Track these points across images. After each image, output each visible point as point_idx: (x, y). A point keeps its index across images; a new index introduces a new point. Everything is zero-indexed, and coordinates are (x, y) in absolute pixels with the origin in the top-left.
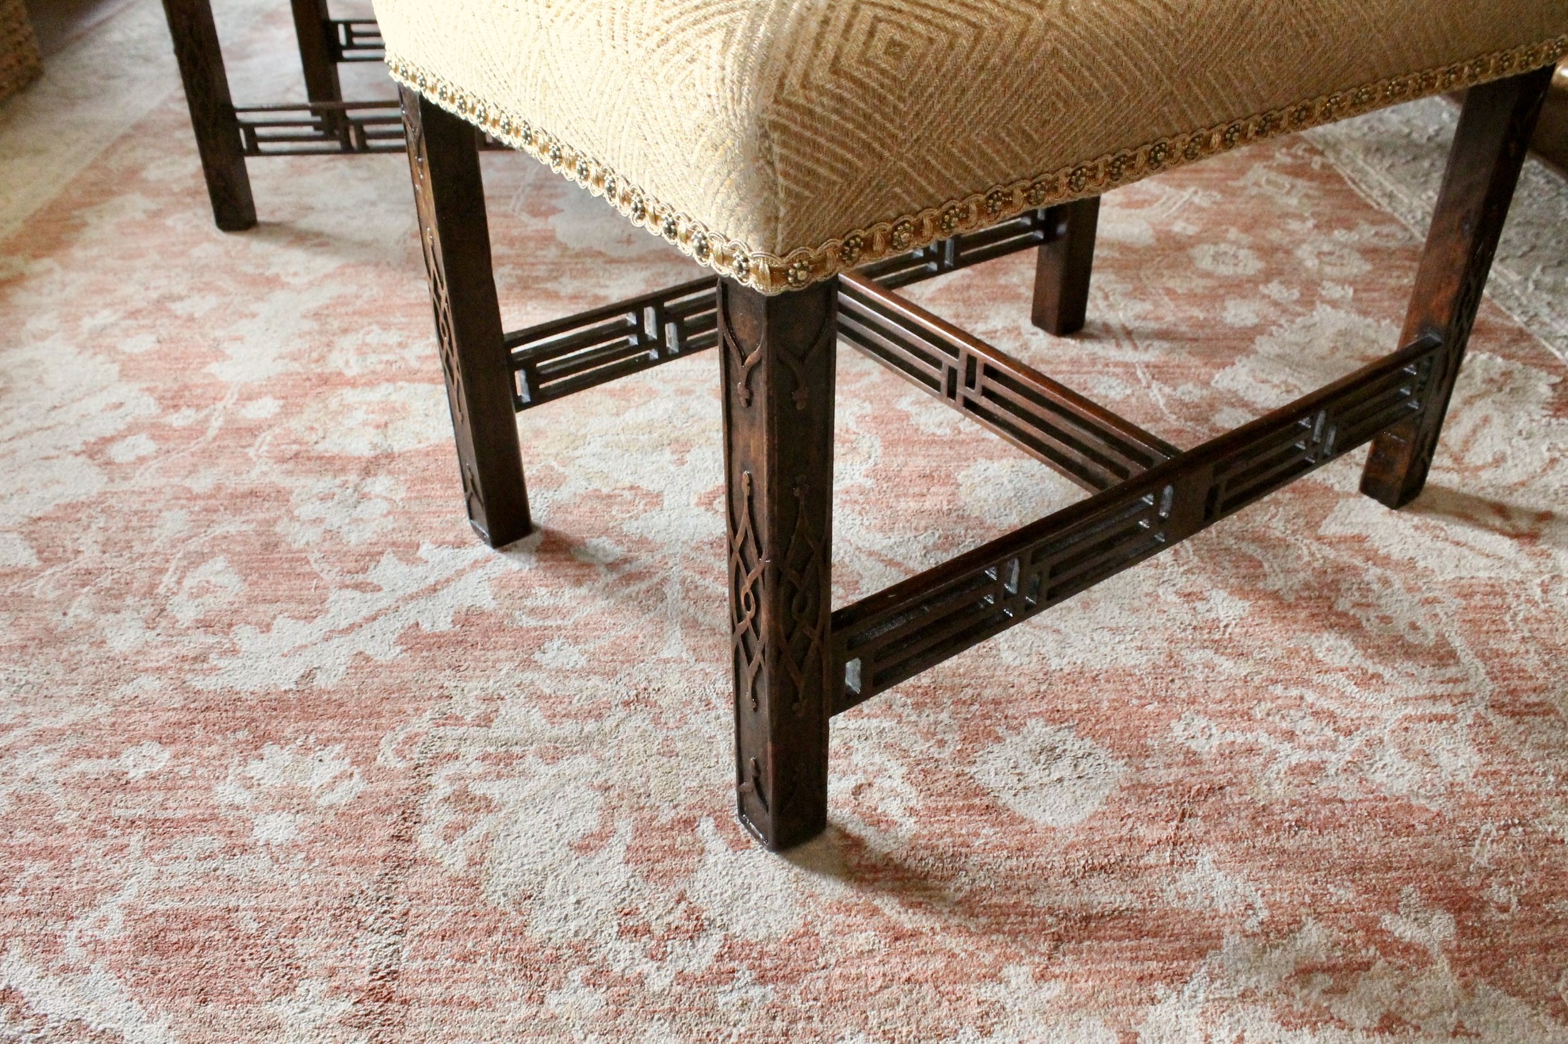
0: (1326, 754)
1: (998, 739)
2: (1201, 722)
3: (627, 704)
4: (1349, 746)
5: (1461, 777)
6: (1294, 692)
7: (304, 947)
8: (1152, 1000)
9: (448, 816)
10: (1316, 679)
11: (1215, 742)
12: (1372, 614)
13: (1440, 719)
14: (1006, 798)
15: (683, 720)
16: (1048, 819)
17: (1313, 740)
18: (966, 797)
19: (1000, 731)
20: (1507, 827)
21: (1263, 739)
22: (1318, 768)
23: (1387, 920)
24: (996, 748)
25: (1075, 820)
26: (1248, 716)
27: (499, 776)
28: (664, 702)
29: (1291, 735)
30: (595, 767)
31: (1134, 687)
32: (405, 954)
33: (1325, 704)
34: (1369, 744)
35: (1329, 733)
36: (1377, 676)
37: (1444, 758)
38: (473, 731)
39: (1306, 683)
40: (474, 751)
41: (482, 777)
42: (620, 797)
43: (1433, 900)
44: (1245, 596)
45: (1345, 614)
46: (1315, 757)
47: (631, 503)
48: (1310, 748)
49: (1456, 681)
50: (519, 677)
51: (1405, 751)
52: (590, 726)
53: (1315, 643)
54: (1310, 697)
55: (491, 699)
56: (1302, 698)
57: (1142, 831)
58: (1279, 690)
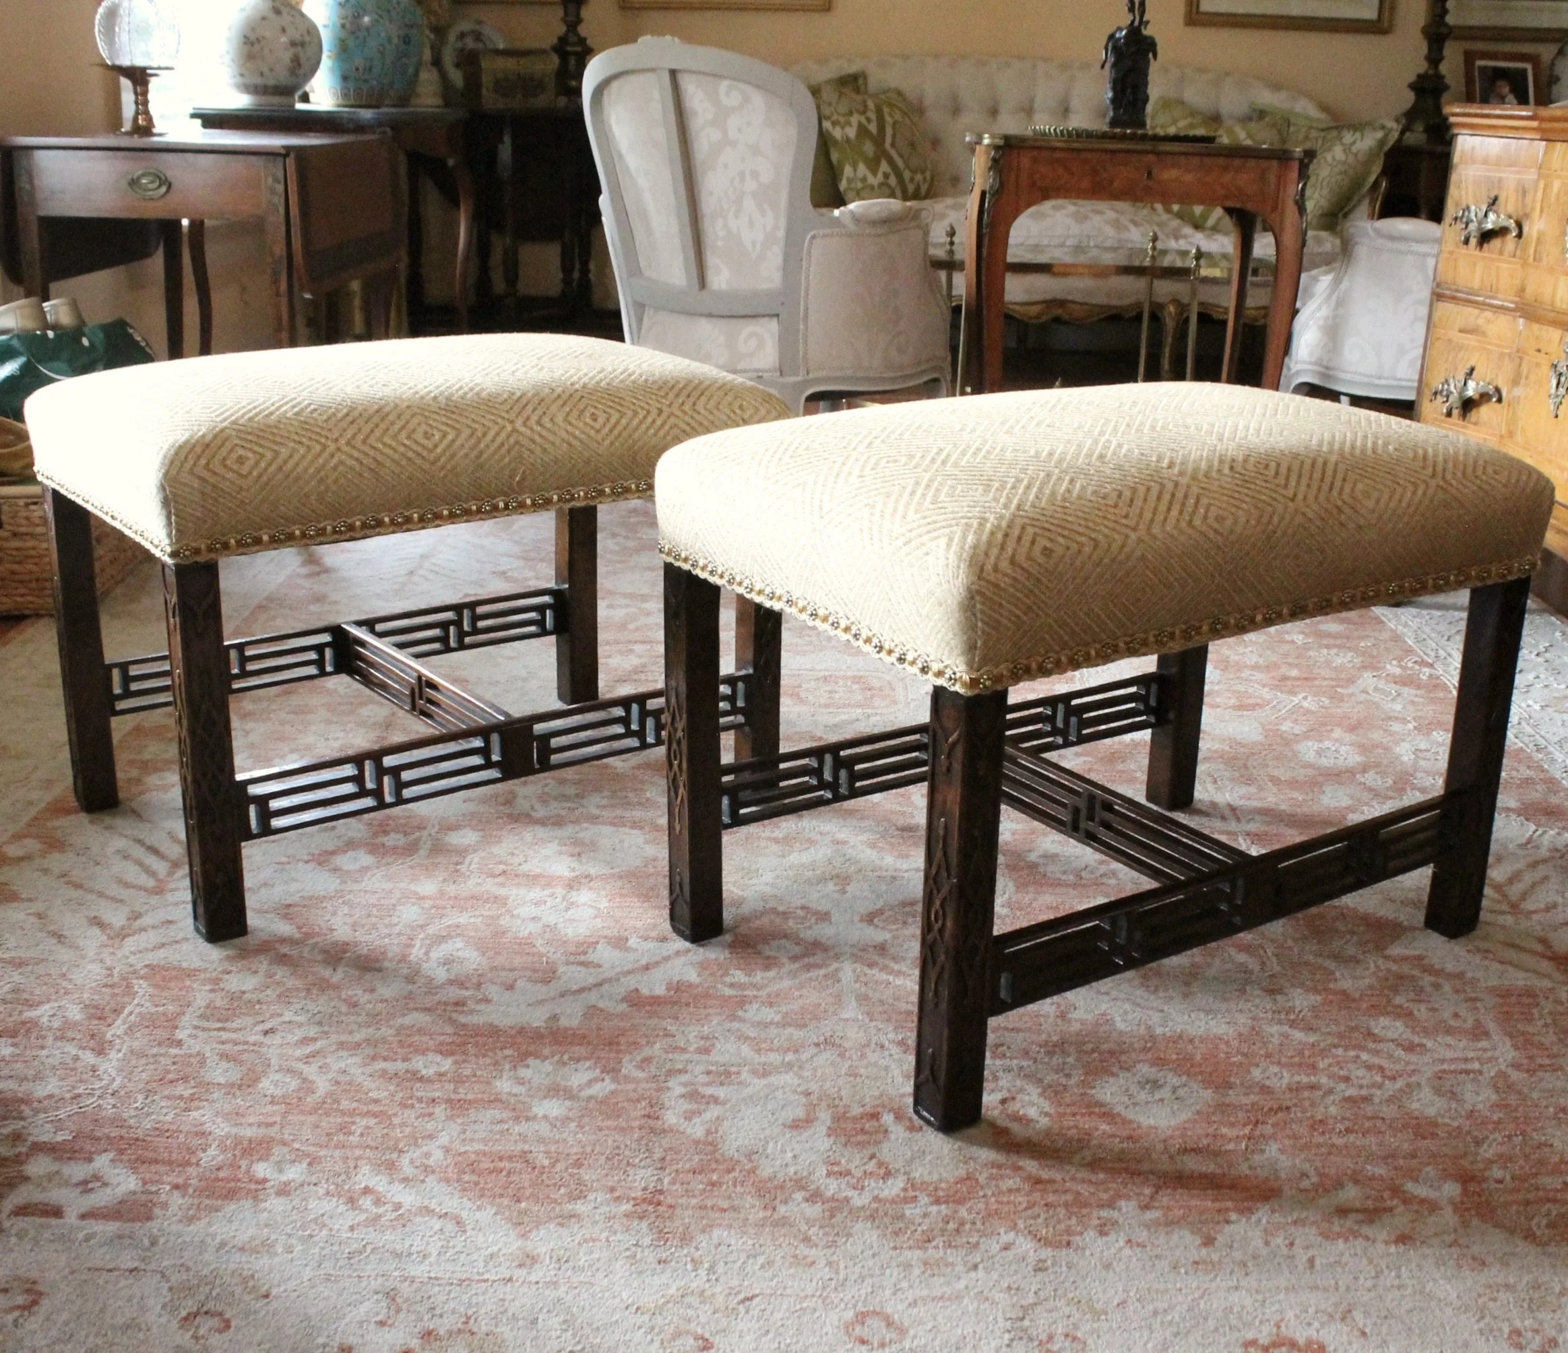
0: (1374, 1091)
1: (1113, 1074)
2: (1275, 1069)
3: (817, 1045)
4: (1391, 1087)
5: (1480, 1106)
6: (1352, 1053)
7: (587, 1175)
8: (1228, 1222)
9: (686, 1106)
10: (1371, 1045)
11: (1285, 1081)
12: (1423, 1007)
13: (1468, 1072)
14: (1119, 1109)
15: (863, 1056)
16: (1152, 1122)
17: (1364, 1082)
18: (1088, 1107)
19: (1115, 1070)
20: (1510, 1137)
21: (1324, 1080)
22: (1367, 1099)
23: (1410, 1186)
24: (1111, 1080)
25: (1173, 1123)
26: (1314, 1066)
27: (722, 1084)
28: (847, 1045)
29: (1346, 1079)
30: (796, 1081)
31: (1223, 1046)
32: (666, 1181)
33: (1376, 1061)
34: (1408, 1085)
35: (1379, 1079)
36: (1422, 1045)
37: (1468, 1096)
38: (696, 1057)
39: (1363, 1048)
40: (699, 1069)
41: (708, 1084)
42: (820, 1099)
43: (1446, 1175)
44: (1316, 991)
45: (1400, 1006)
46: (1364, 1092)
47: (805, 918)
48: (1361, 1087)
49: (1485, 1050)
50: (728, 1025)
51: (1438, 1091)
52: (790, 1057)
53: (1372, 1023)
54: (1364, 1056)
55: (707, 1038)
56: (1358, 1057)
57: (1225, 1130)
58: (1340, 1051)
